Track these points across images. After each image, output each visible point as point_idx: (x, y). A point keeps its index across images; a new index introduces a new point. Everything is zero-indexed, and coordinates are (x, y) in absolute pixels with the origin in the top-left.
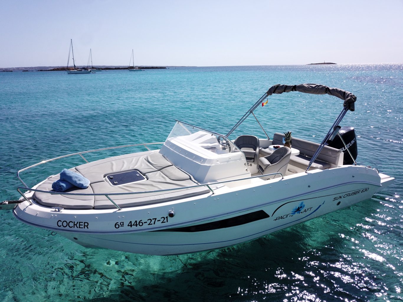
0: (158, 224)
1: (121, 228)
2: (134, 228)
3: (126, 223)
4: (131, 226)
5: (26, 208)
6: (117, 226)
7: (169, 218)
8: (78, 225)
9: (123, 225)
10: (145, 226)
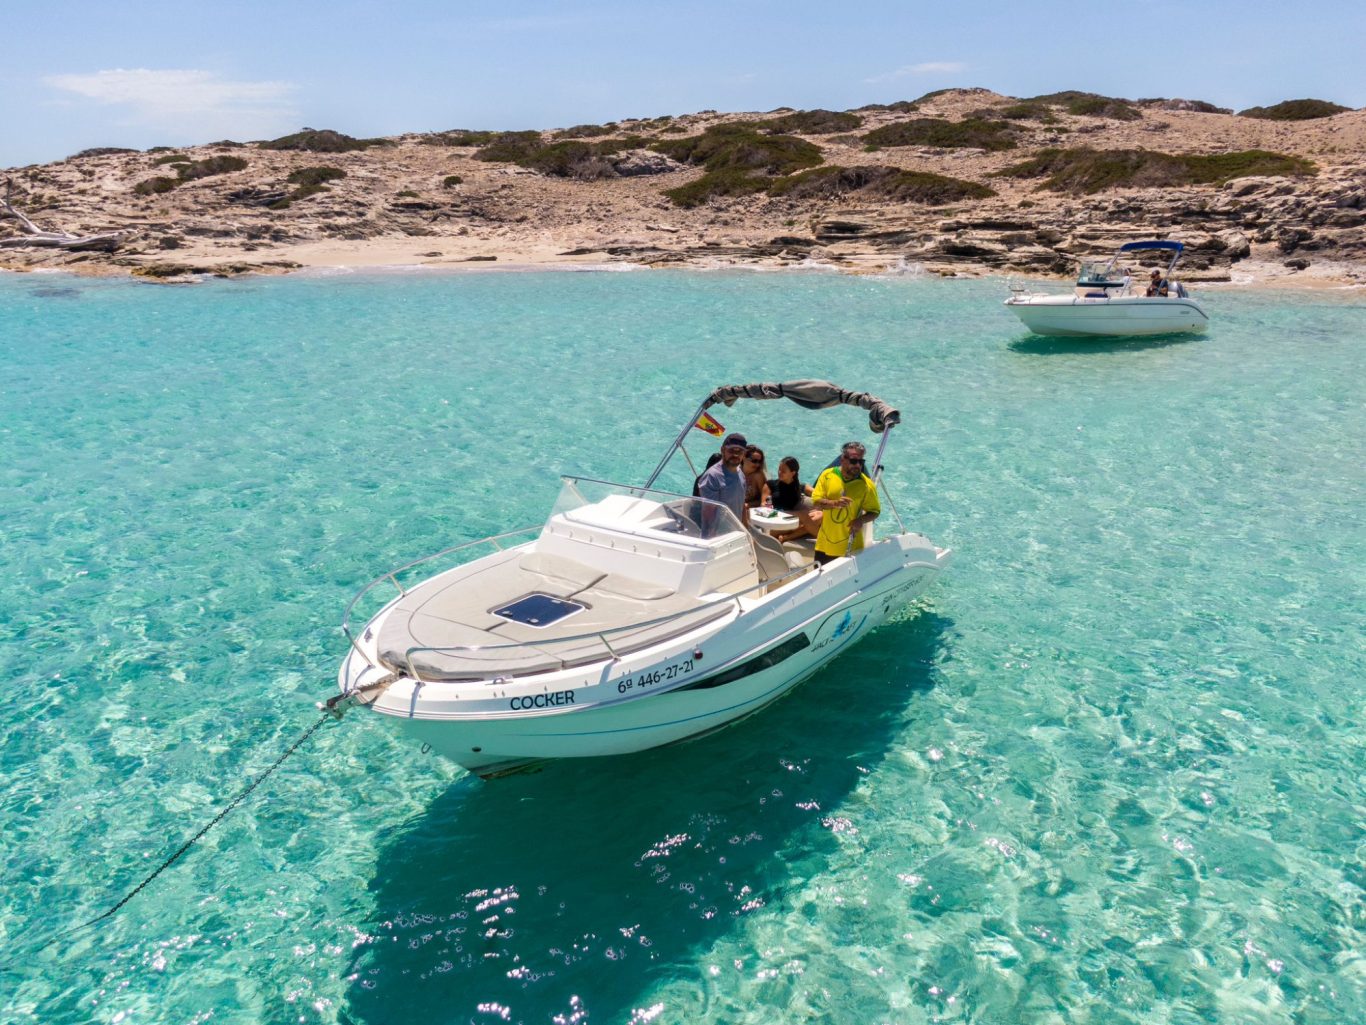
0: (681, 675)
1: (629, 692)
2: (647, 686)
3: (636, 681)
4: (643, 684)
5: (412, 708)
6: (622, 689)
7: (695, 663)
8: (554, 700)
9: (630, 686)
10: (664, 681)
